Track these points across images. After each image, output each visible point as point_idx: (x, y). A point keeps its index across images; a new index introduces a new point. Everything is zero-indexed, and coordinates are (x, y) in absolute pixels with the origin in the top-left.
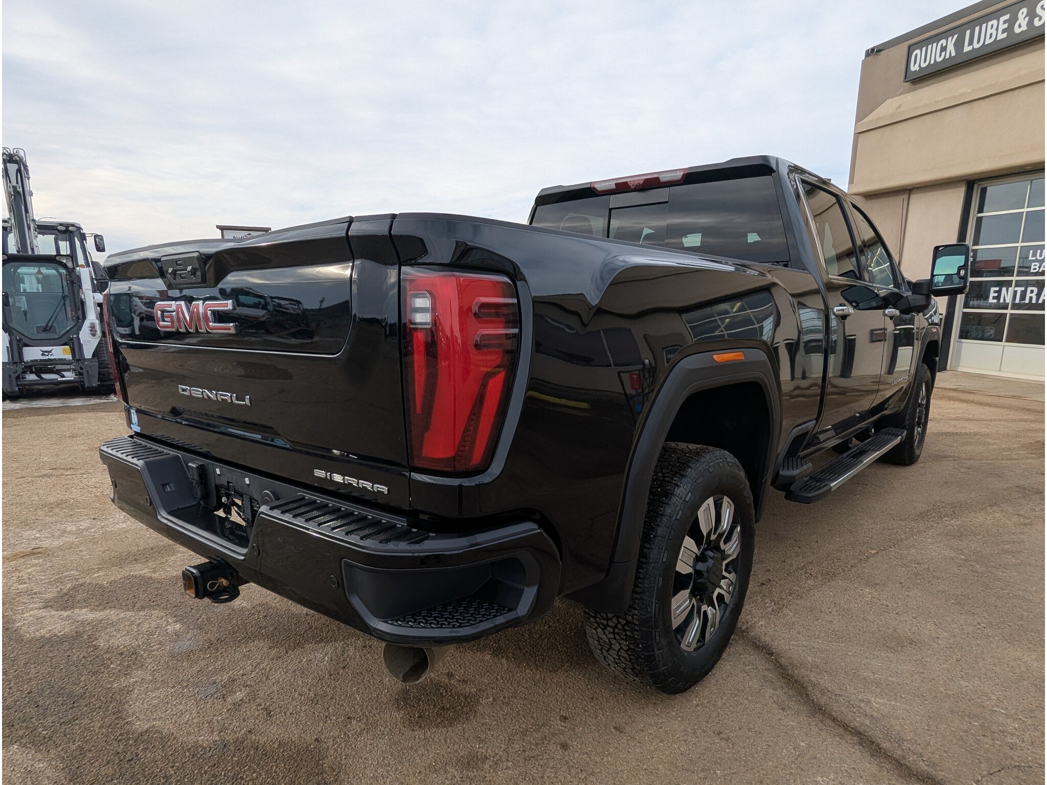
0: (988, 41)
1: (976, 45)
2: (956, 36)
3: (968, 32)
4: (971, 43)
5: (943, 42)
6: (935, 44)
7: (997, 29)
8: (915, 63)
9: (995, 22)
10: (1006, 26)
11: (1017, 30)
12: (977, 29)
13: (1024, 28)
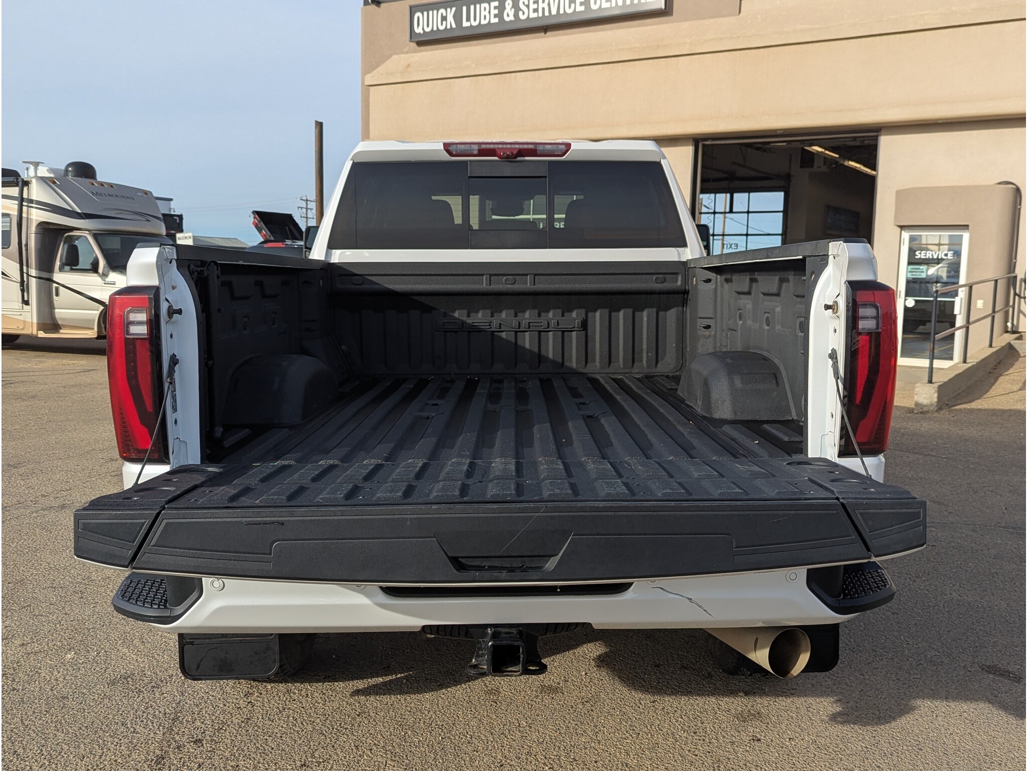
0: (484, 22)
1: (475, 24)
2: (454, 9)
3: (465, 8)
4: (468, 19)
5: (442, 11)
6: (435, 12)
7: (489, 12)
8: (418, 25)
9: (486, 5)
10: (496, 12)
11: (507, 19)
12: (472, 7)
13: (512, 18)
